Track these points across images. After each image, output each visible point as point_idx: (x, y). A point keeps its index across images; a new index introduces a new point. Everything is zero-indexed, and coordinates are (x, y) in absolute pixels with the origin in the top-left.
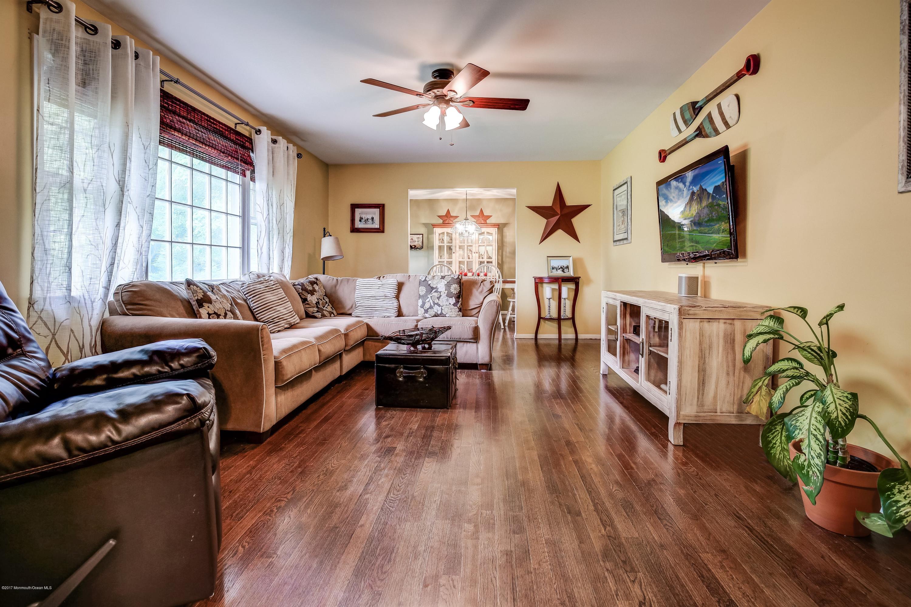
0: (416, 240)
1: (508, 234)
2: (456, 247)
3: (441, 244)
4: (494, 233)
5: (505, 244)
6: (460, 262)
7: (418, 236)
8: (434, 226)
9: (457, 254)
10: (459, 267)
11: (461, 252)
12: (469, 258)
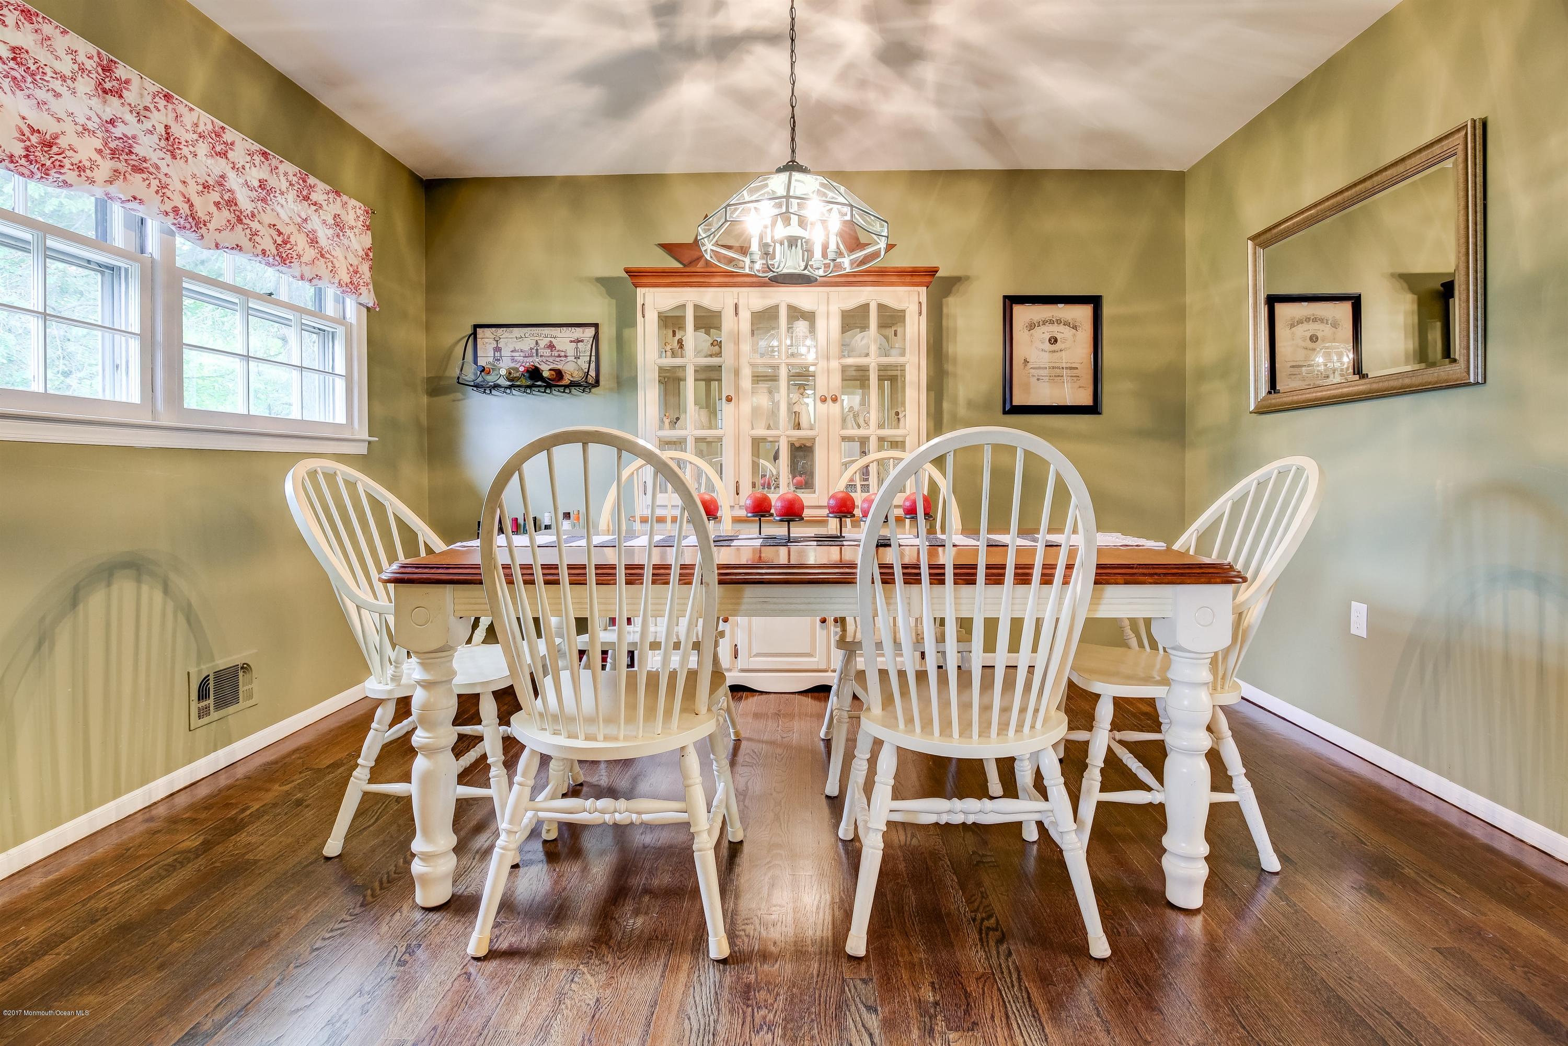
0: (570, 349)
1: (961, 323)
2: (737, 373)
3: (669, 361)
4: (911, 310)
5: (949, 367)
6: (757, 442)
7: (578, 333)
8: (637, 276)
9: (746, 407)
10: (755, 466)
11: (763, 400)
12: (798, 426)
